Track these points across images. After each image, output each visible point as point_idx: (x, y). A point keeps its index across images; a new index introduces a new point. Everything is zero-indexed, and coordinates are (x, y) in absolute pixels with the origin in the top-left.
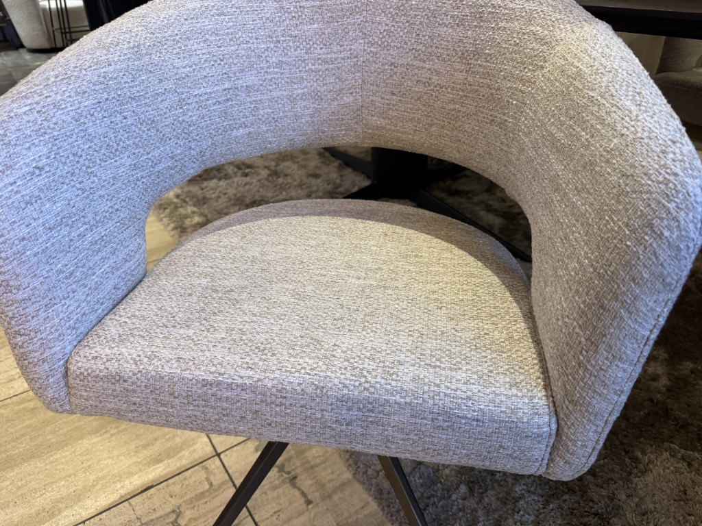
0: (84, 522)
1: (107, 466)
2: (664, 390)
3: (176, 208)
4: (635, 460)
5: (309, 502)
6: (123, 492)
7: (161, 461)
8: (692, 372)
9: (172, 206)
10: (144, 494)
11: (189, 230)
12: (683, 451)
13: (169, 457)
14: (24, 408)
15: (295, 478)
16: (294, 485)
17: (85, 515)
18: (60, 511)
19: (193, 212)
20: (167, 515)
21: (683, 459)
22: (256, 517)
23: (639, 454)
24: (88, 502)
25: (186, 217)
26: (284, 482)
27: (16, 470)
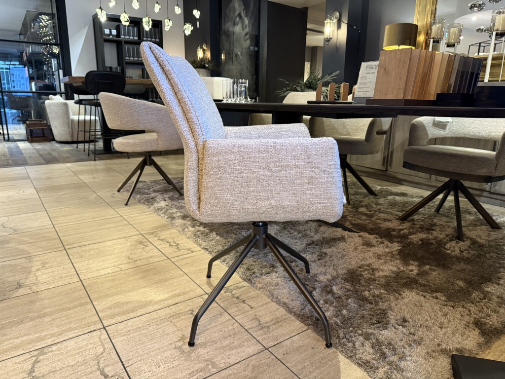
0: (149, 313)
1: (155, 297)
2: (415, 274)
3: (167, 210)
4: (400, 295)
5: (252, 308)
6: (165, 305)
7: (180, 295)
8: (429, 269)
9: (165, 209)
10: (175, 305)
11: (176, 218)
12: (422, 293)
13: (184, 294)
14: (108, 279)
15: (245, 301)
16: (245, 303)
17: (149, 311)
18: (137, 310)
19: (177, 211)
20: (188, 311)
21: (422, 295)
22: (229, 312)
23: (402, 293)
24: (149, 308)
25: (174, 213)
26: (240, 302)
27: (111, 298)
